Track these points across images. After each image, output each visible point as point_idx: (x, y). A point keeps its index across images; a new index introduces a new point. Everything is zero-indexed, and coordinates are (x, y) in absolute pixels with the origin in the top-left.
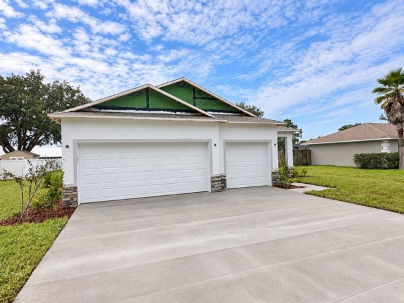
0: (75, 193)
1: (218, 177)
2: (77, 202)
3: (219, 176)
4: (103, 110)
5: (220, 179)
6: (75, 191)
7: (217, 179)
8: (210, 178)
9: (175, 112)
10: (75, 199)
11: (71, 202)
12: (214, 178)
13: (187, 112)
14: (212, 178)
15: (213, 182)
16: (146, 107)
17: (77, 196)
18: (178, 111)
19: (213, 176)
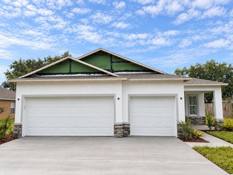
0: (21, 129)
1: (120, 125)
2: (21, 134)
3: (122, 124)
4: (42, 76)
5: (122, 127)
6: (20, 128)
7: (119, 127)
8: (113, 125)
9: (90, 74)
10: (20, 132)
11: (18, 134)
12: (117, 125)
13: (99, 74)
14: (115, 126)
15: (115, 129)
16: (69, 72)
17: (21, 131)
18: (92, 74)
19: (116, 124)
